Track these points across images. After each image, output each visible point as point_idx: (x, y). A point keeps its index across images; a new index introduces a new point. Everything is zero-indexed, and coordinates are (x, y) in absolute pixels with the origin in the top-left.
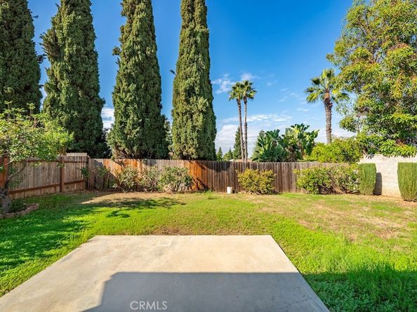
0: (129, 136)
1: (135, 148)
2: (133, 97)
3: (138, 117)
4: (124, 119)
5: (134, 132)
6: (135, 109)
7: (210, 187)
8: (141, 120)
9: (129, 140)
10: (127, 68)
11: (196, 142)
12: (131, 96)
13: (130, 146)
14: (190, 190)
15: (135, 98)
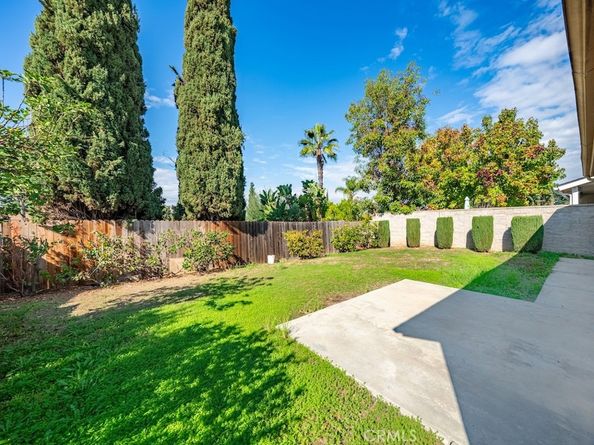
0: (98, 172)
1: (112, 198)
2: (101, 94)
3: (114, 135)
4: (79, 135)
5: (111, 165)
6: (108, 119)
7: (244, 258)
8: (122, 144)
9: (99, 181)
10: (82, 27)
11: (233, 193)
12: (95, 90)
13: (100, 194)
14: (216, 267)
15: (106, 97)
